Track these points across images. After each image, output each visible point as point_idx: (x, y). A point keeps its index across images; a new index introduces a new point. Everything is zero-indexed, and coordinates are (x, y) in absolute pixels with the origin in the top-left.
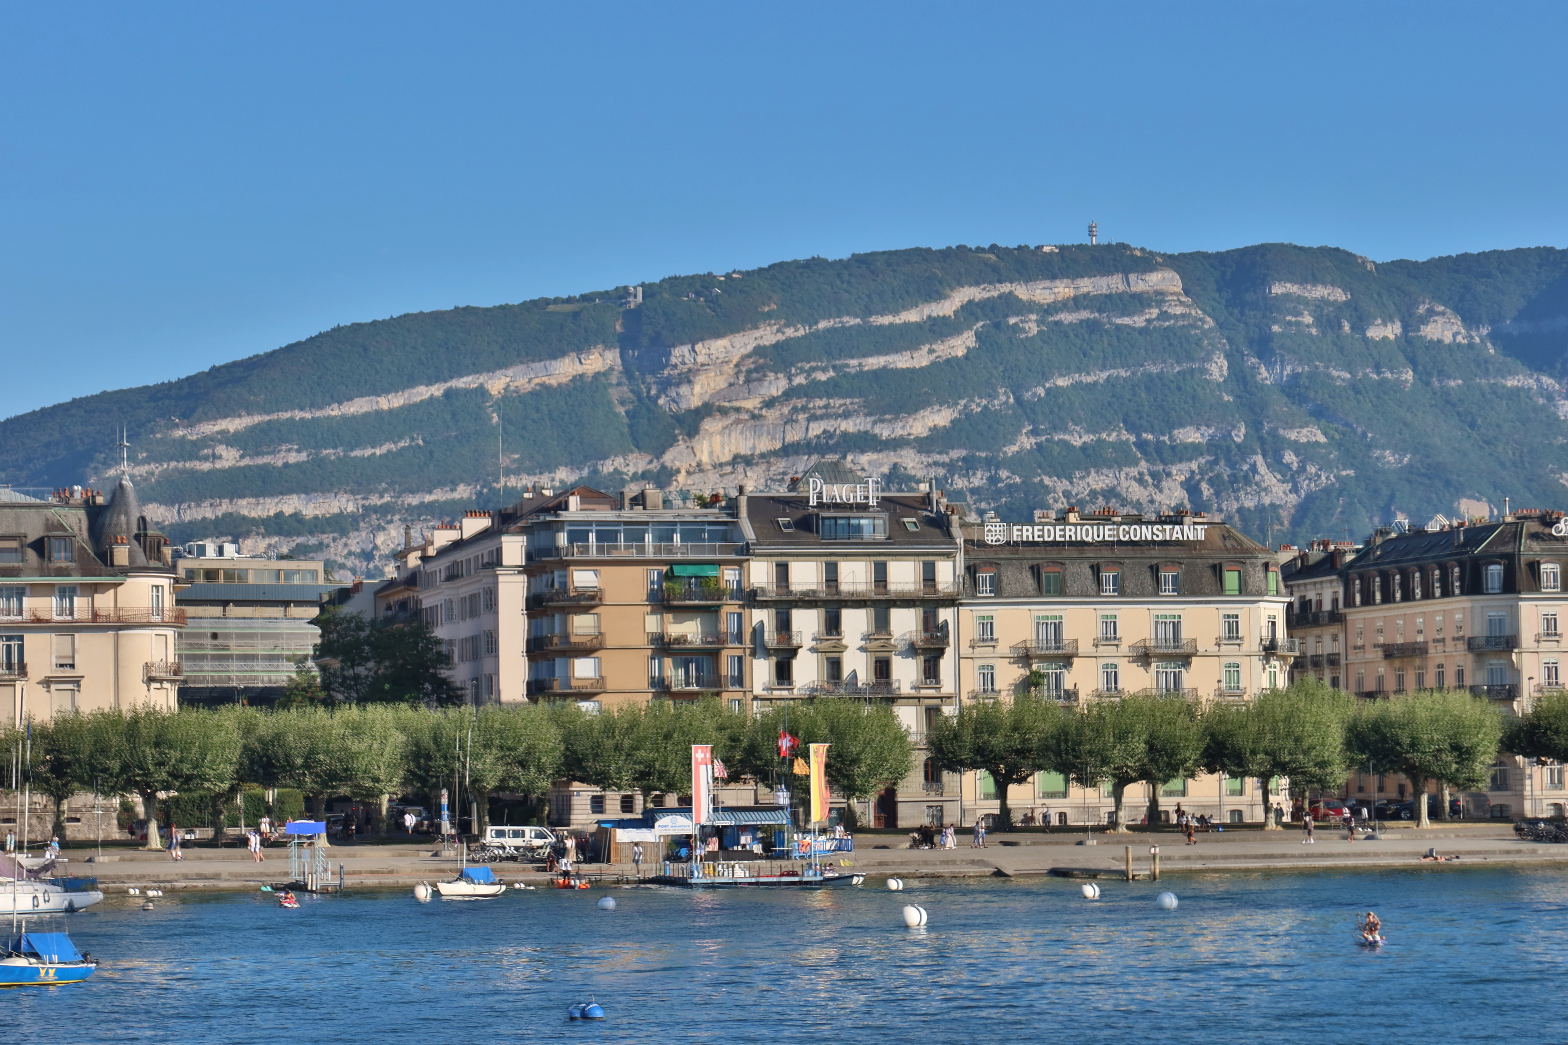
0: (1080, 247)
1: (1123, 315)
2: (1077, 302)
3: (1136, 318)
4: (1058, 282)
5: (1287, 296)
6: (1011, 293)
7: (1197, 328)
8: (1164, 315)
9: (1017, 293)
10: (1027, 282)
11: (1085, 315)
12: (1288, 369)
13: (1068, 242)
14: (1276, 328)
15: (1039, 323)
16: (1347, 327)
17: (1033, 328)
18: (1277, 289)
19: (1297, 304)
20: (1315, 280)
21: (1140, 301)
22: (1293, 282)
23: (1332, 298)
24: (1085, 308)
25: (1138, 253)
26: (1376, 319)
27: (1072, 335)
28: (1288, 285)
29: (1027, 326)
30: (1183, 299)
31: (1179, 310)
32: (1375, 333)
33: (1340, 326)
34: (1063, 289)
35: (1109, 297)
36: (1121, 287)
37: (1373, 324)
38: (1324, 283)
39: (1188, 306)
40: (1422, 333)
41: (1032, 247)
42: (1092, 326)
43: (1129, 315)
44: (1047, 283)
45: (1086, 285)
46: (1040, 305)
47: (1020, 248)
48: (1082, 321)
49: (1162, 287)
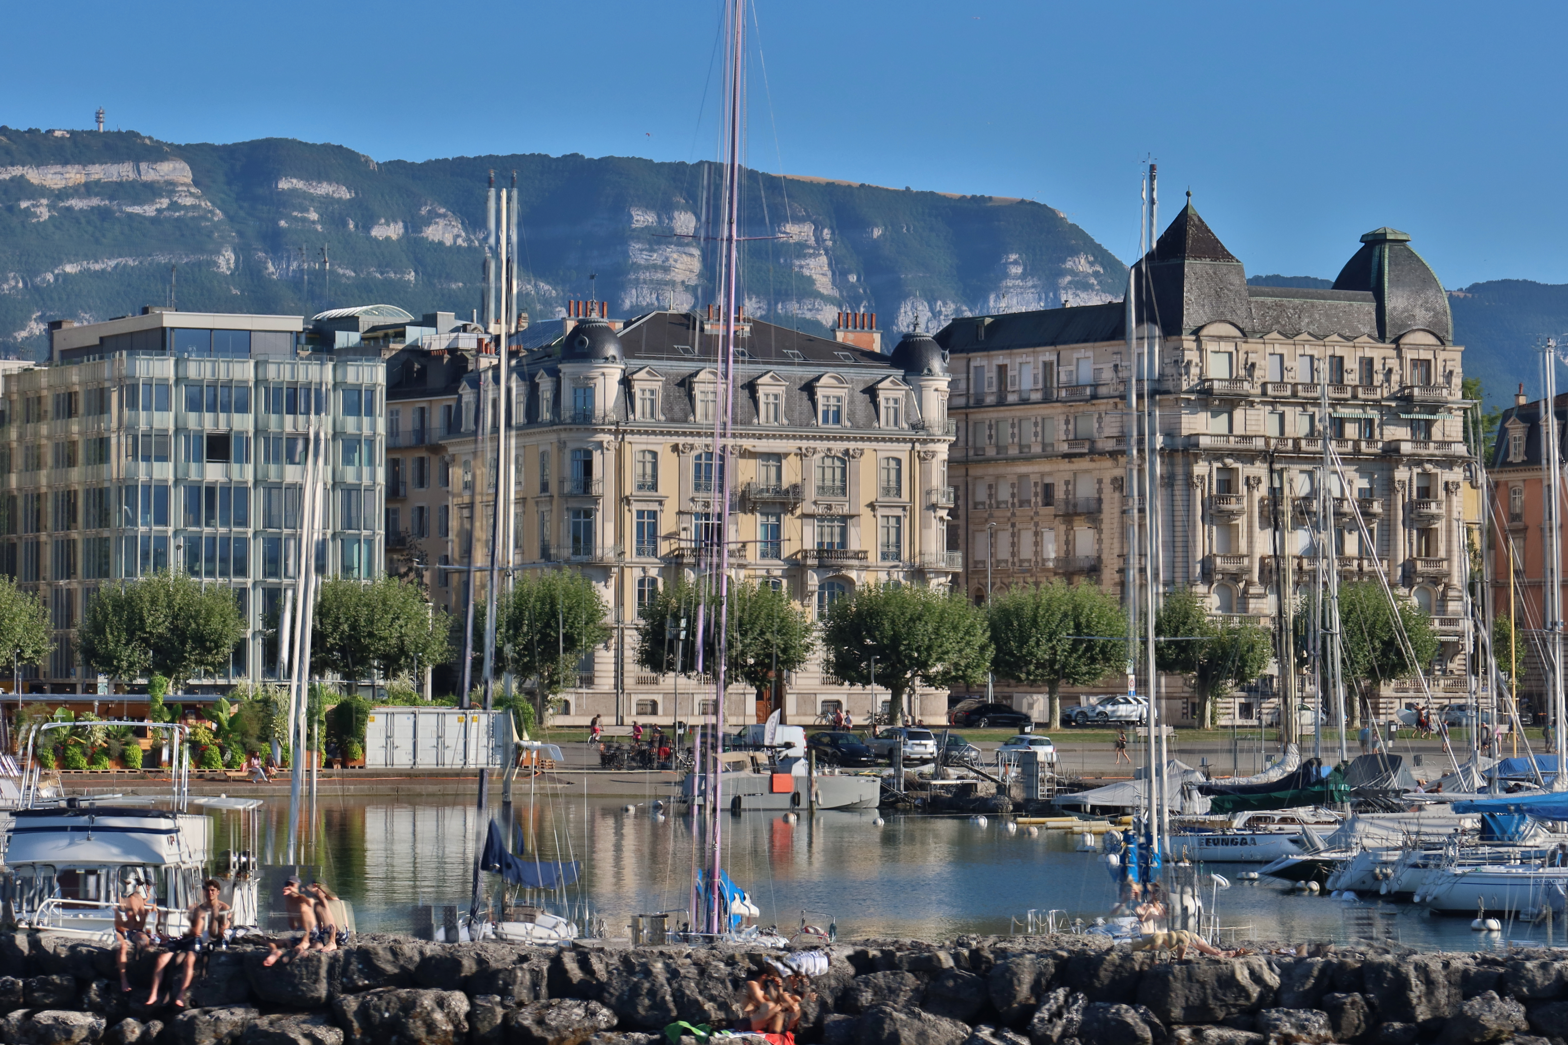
0: (90, 133)
1: (134, 204)
2: (89, 189)
3: (146, 207)
4: (69, 168)
5: (293, 191)
6: (22, 176)
7: (205, 219)
8: (174, 206)
9: (28, 177)
10: (38, 166)
11: (95, 202)
12: (294, 265)
13: (78, 128)
14: (283, 223)
15: (51, 207)
16: (351, 226)
17: (44, 213)
18: (284, 185)
19: (301, 200)
20: (321, 176)
21: (151, 191)
22: (300, 178)
23: (336, 195)
24: (96, 195)
25: (147, 141)
26: (379, 218)
27: (83, 220)
28: (295, 181)
29: (38, 211)
30: (193, 190)
31: (188, 201)
32: (379, 232)
33: (345, 225)
34: (74, 175)
35: (120, 185)
36: (132, 176)
37: (377, 223)
38: (330, 181)
39: (198, 197)
40: (424, 235)
41: (43, 131)
42: (104, 214)
43: (141, 203)
44: (58, 168)
45: (98, 172)
46: (52, 191)
47: (30, 131)
48: (93, 208)
49: (171, 177)
